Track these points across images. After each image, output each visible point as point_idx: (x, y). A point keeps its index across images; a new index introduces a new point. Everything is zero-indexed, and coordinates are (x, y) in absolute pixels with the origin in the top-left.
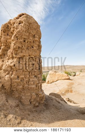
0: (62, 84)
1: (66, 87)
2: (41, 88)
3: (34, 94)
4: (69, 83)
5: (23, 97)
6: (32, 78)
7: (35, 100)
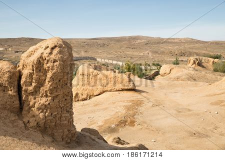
0: (114, 103)
1: (122, 111)
2: (73, 123)
3: (66, 130)
4: (131, 101)
5: (56, 134)
6: (64, 113)
7: (67, 136)
